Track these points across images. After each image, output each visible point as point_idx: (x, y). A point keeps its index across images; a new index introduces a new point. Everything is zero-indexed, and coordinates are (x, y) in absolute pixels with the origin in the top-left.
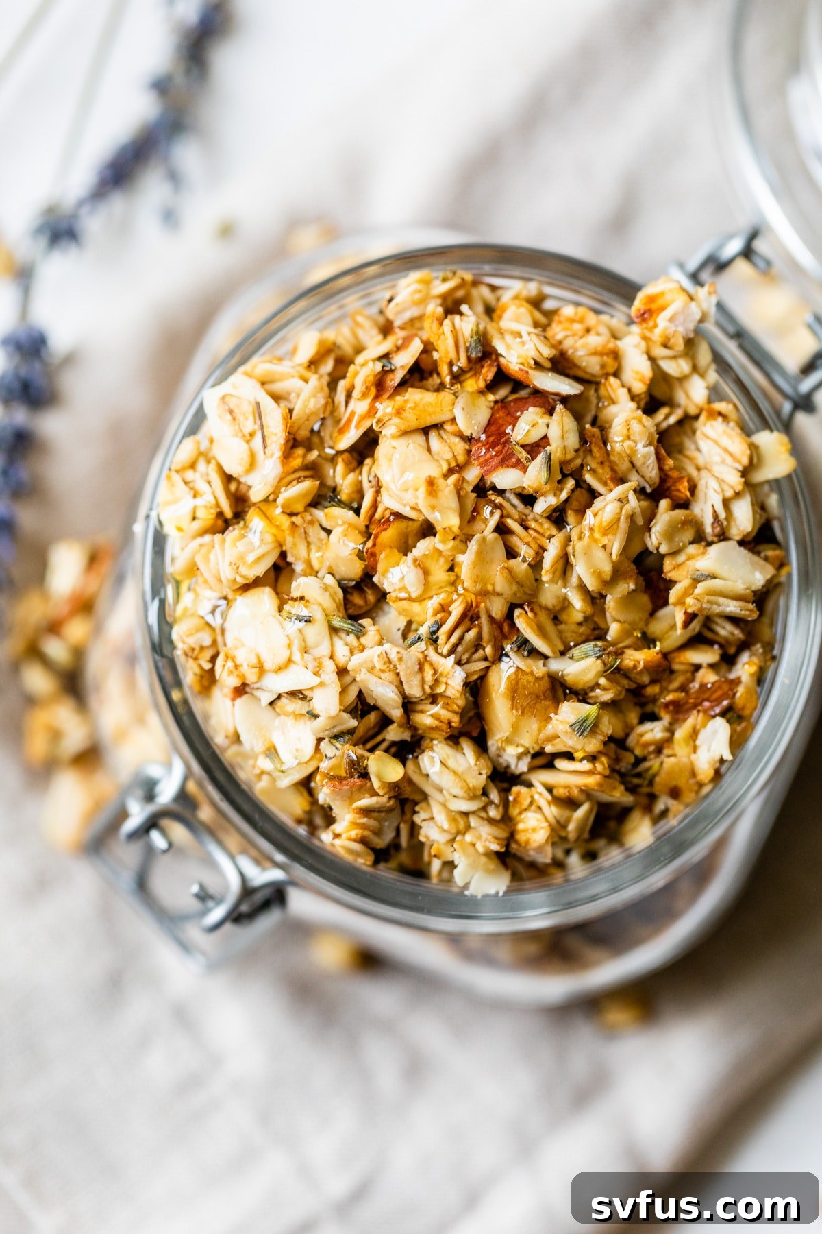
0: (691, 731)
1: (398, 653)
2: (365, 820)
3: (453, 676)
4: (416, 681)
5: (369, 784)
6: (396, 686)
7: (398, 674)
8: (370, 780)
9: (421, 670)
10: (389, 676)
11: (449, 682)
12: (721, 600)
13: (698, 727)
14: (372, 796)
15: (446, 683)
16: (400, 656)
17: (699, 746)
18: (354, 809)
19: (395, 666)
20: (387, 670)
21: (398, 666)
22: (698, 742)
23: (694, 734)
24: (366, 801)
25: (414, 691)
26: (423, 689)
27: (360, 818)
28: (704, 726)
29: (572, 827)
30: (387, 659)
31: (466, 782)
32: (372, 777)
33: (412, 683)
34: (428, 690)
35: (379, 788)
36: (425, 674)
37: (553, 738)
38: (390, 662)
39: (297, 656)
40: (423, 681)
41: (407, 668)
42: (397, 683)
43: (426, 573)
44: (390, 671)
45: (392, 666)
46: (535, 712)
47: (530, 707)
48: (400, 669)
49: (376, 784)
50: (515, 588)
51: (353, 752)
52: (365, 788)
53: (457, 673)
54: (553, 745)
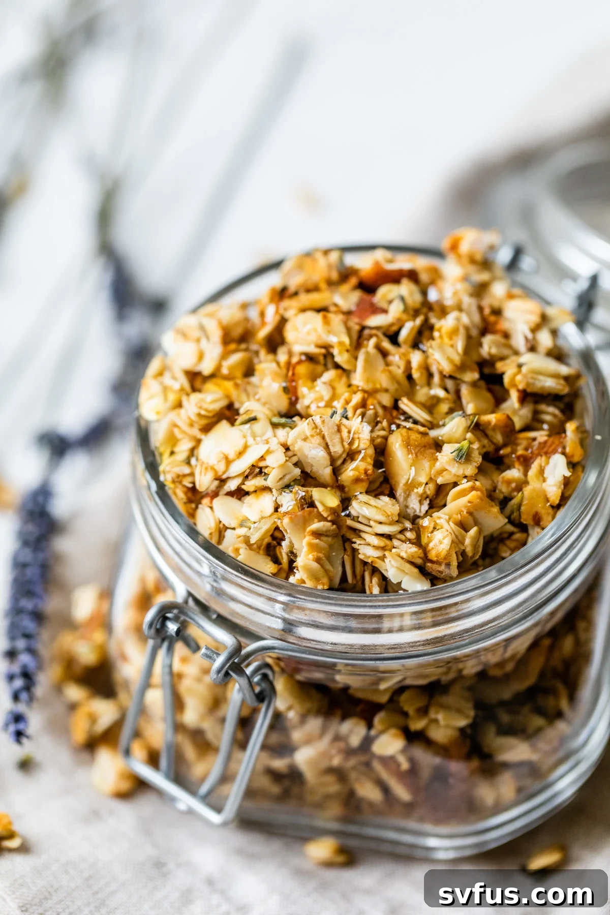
0: (539, 468)
1: (321, 417)
2: (317, 541)
3: (362, 430)
4: (337, 439)
5: (315, 510)
6: (323, 447)
7: (323, 437)
8: (317, 508)
9: (339, 430)
10: (318, 440)
11: (360, 436)
12: (541, 378)
13: (543, 465)
14: (320, 521)
15: (358, 438)
16: (322, 419)
17: (547, 478)
18: (308, 533)
19: (320, 430)
20: (315, 434)
21: (323, 429)
22: (545, 475)
23: (541, 471)
24: (316, 525)
25: (337, 449)
26: (343, 446)
27: (313, 539)
28: (548, 463)
29: (468, 541)
30: (314, 425)
31: (385, 512)
32: (317, 504)
33: (334, 441)
34: (347, 446)
35: (323, 511)
36: (343, 433)
37: (441, 472)
38: (316, 427)
39: (250, 441)
40: (342, 441)
41: (329, 429)
42: (324, 444)
43: (333, 388)
44: (317, 435)
45: (318, 431)
46: (425, 455)
47: (421, 452)
48: (326, 433)
49: (321, 508)
50: (396, 386)
51: (301, 492)
52: (313, 514)
53: (365, 427)
54: (442, 476)
